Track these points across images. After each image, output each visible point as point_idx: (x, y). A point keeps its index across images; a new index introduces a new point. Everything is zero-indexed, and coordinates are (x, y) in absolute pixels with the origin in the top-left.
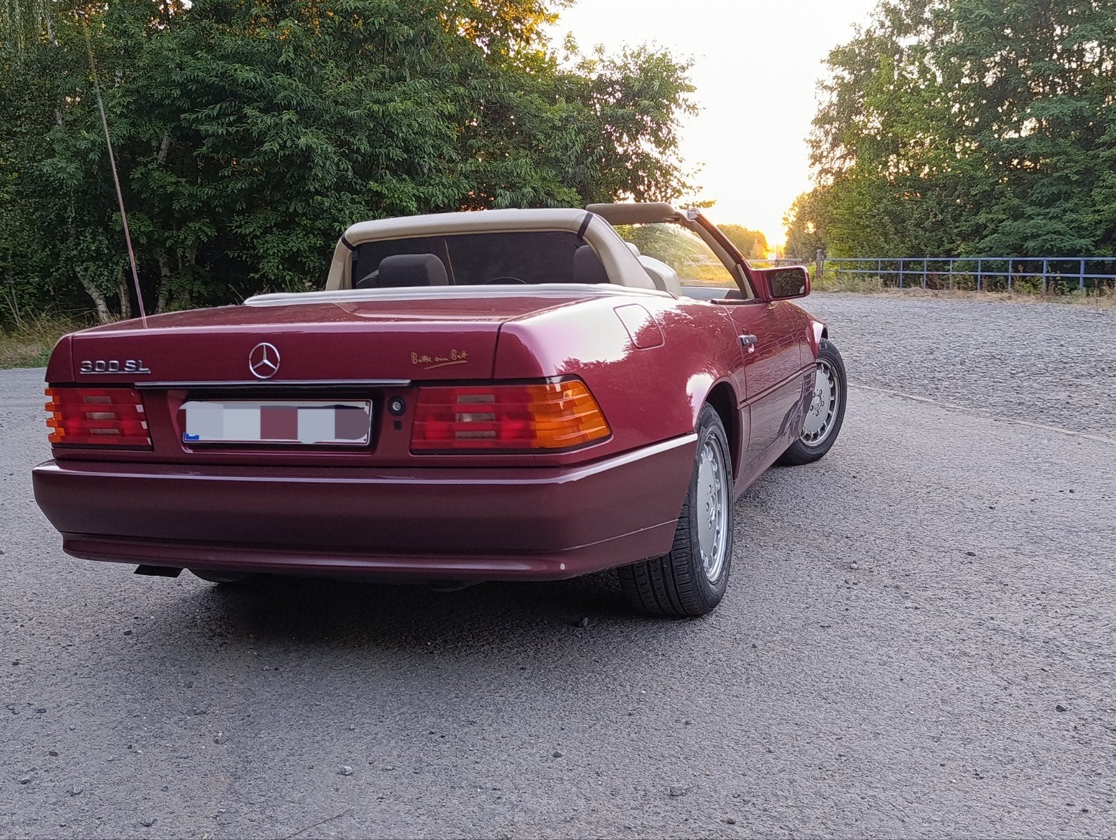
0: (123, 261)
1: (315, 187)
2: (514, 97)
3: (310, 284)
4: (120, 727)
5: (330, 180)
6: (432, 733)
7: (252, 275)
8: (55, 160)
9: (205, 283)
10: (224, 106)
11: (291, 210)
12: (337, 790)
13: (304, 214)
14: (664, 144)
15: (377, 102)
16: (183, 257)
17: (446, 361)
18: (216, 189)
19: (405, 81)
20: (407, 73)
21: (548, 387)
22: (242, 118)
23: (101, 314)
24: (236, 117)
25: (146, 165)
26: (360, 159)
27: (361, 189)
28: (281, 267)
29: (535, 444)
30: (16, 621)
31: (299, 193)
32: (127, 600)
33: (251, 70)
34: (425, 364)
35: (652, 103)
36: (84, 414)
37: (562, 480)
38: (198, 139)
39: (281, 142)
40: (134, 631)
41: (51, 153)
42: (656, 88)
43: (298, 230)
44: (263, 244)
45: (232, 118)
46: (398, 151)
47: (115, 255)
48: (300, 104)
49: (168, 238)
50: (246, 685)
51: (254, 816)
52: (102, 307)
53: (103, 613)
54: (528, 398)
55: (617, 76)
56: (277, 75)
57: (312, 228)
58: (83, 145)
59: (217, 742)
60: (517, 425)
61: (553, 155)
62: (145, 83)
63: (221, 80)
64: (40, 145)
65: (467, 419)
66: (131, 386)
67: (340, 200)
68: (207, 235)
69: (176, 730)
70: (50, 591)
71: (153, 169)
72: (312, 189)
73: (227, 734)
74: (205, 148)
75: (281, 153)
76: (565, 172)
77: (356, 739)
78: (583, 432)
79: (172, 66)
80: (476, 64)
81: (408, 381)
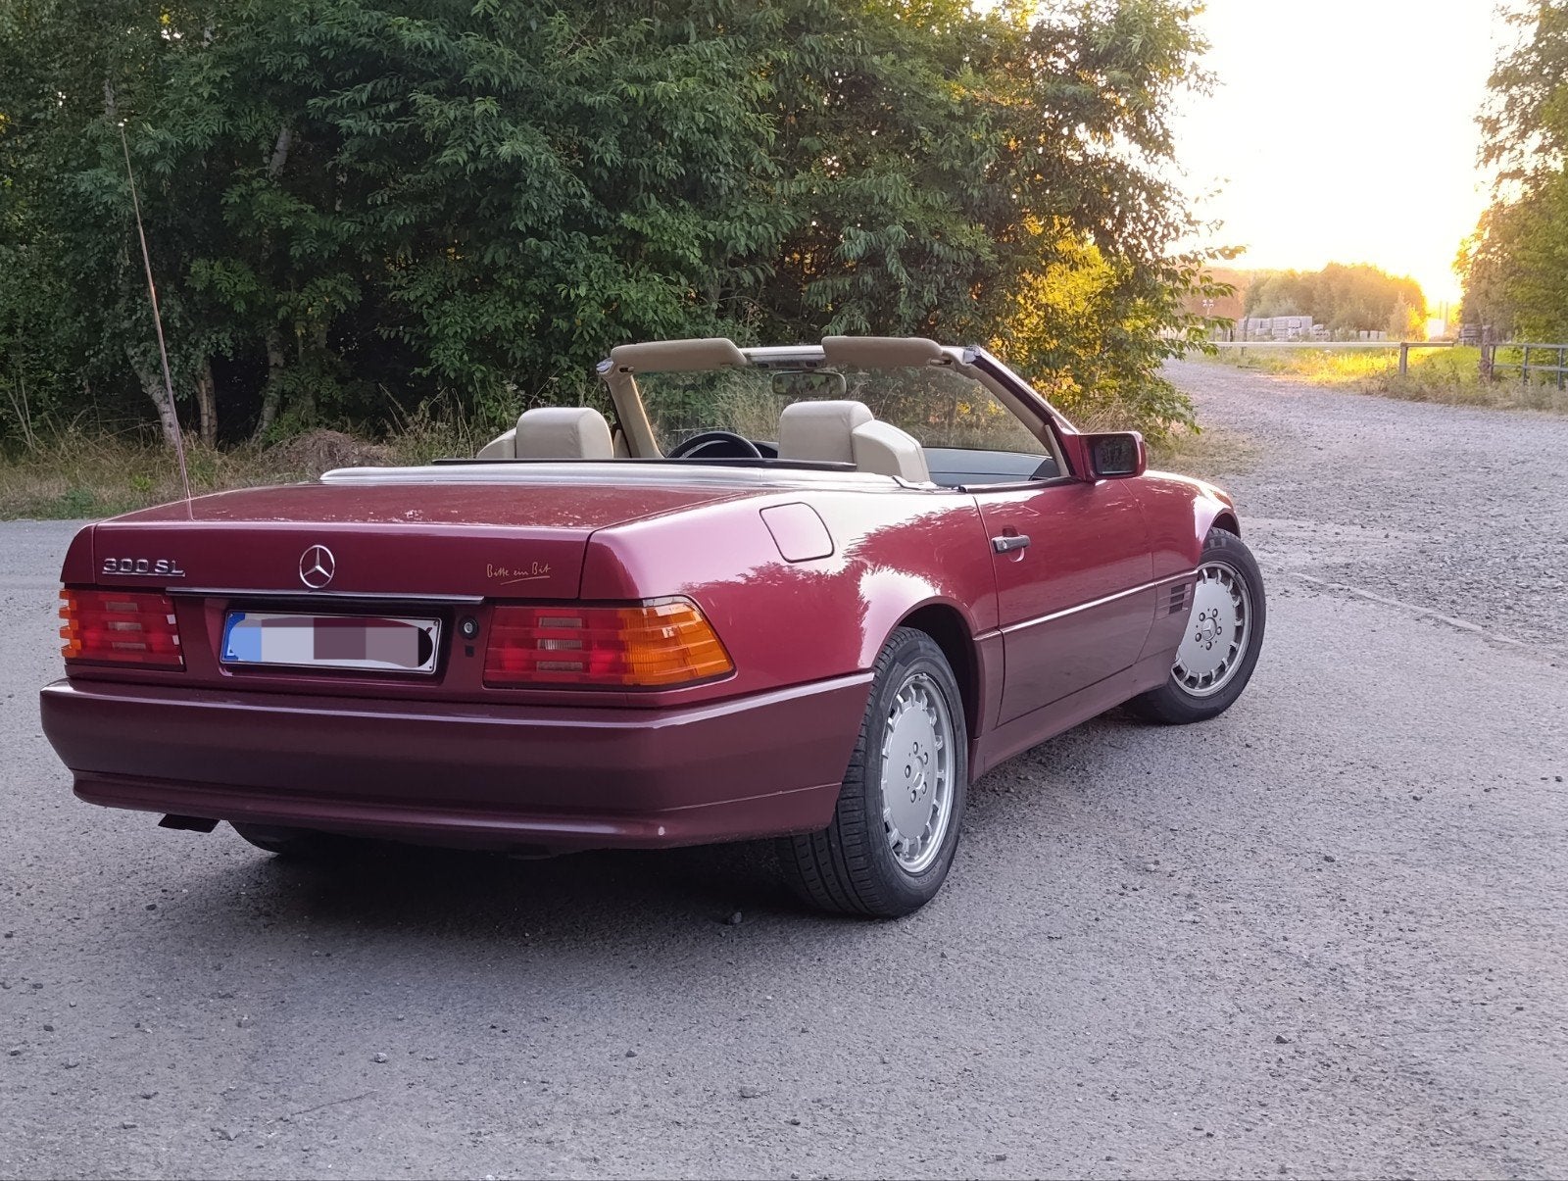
0: (206, 342)
1: (526, 224)
2: (881, 64)
3: (515, 387)
4: (129, 1006)
5: (555, 212)
6: (494, 1027)
7: (417, 370)
8: (100, 172)
9: (342, 380)
10: (379, 86)
11: (487, 261)
12: (365, 1075)
13: (509, 267)
14: (1156, 144)
15: (636, 79)
16: (308, 335)
17: (525, 576)
18: (362, 223)
19: (687, 43)
20: (691, 28)
21: (644, 611)
22: (407, 108)
23: (166, 429)
24: (398, 104)
25: (248, 184)
26: (605, 175)
27: (606, 226)
28: (466, 358)
29: (627, 679)
30: (11, 889)
31: (501, 230)
32: (155, 870)
33: (425, 26)
34: (501, 578)
35: (1128, 76)
36: (106, 623)
37: (657, 724)
38: (333, 139)
39: (471, 148)
40: (159, 906)
41: (93, 161)
42: (1136, 48)
43: (498, 294)
44: (439, 318)
45: (392, 107)
46: (672, 163)
47: (193, 330)
48: (505, 82)
49: (281, 304)
50: (287, 970)
51: (266, 1094)
52: (169, 416)
53: (122, 883)
54: (620, 624)
55: (1073, 22)
56: (467, 36)
57: (521, 292)
58: (146, 148)
59: (239, 1025)
60: (607, 656)
61: (947, 166)
62: (252, 44)
63: (377, 42)
64: (76, 143)
65: (551, 646)
66: (162, 591)
67: (569, 245)
68: (346, 302)
69: (194, 1011)
70: (56, 855)
71: (261, 189)
72: (522, 228)
73: (253, 1018)
74: (347, 154)
75: (471, 167)
76: (968, 197)
77: (402, 1030)
78: (691, 667)
79: (295, 18)
80: (816, 8)
81: (481, 598)
